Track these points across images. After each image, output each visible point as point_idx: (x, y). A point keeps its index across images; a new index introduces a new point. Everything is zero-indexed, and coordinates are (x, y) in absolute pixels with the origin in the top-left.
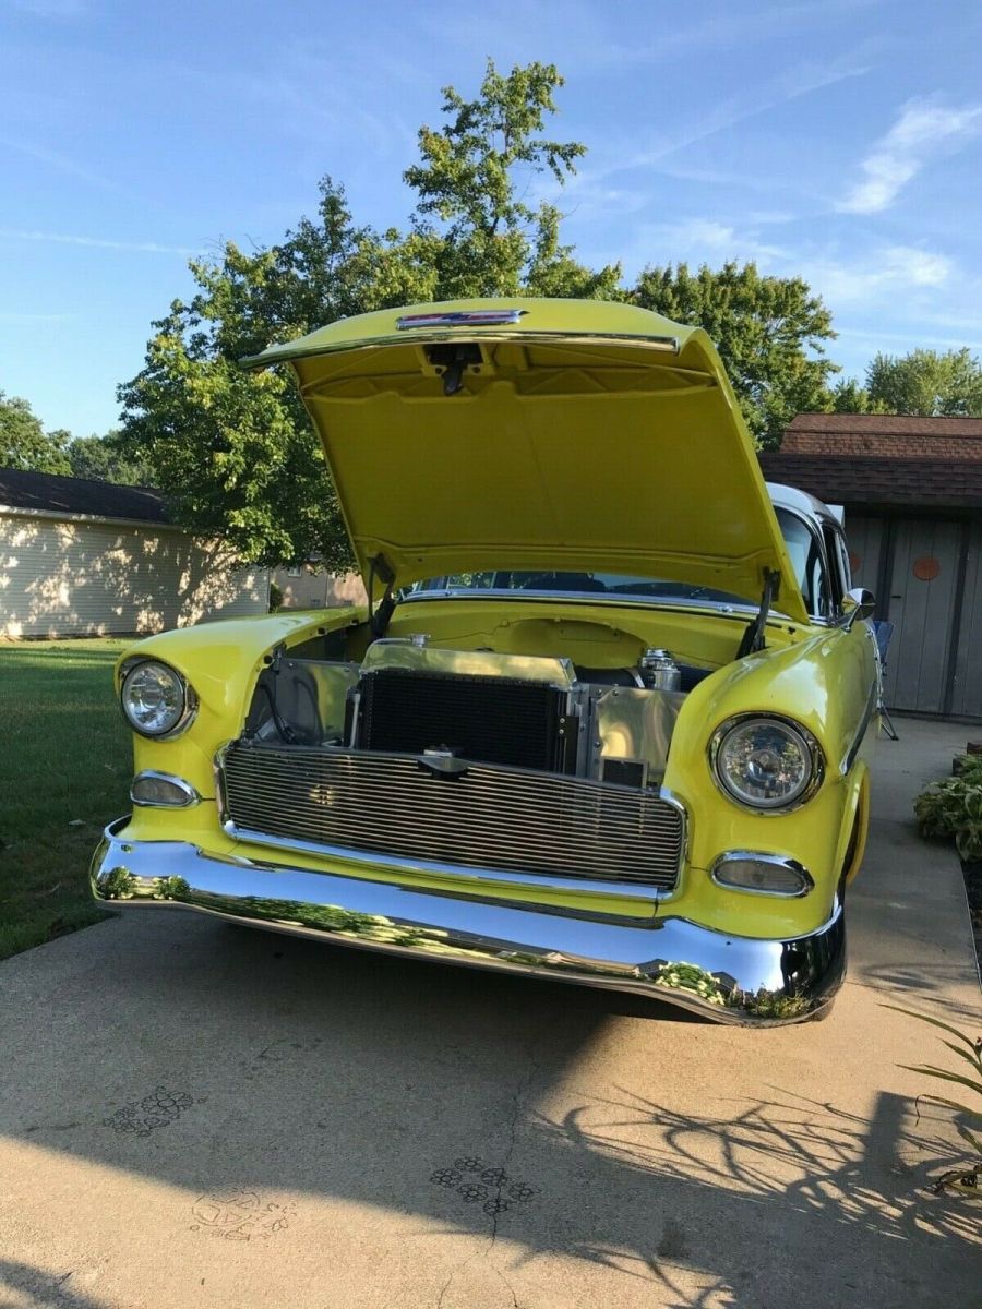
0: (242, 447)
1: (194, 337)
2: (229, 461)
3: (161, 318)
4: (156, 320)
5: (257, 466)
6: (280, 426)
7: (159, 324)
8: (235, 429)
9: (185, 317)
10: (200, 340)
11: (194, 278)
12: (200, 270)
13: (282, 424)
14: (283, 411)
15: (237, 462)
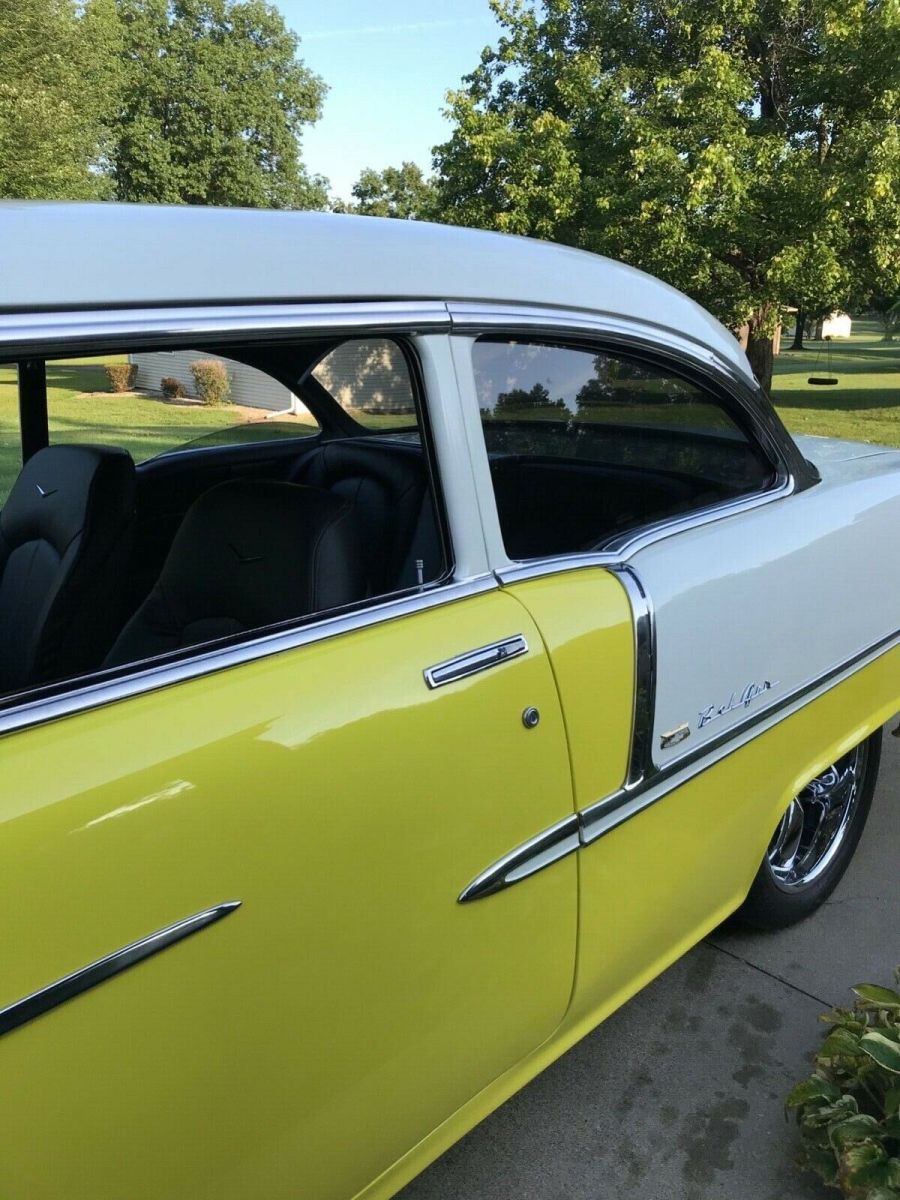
0: (525, 203)
1: (501, 87)
2: (511, 222)
3: (470, 71)
4: (466, 75)
5: (539, 224)
6: (564, 174)
7: (468, 79)
8: (518, 185)
9: (493, 65)
10: (507, 89)
11: (497, 18)
12: (501, 7)
13: (568, 172)
14: (569, 158)
15: (520, 222)
